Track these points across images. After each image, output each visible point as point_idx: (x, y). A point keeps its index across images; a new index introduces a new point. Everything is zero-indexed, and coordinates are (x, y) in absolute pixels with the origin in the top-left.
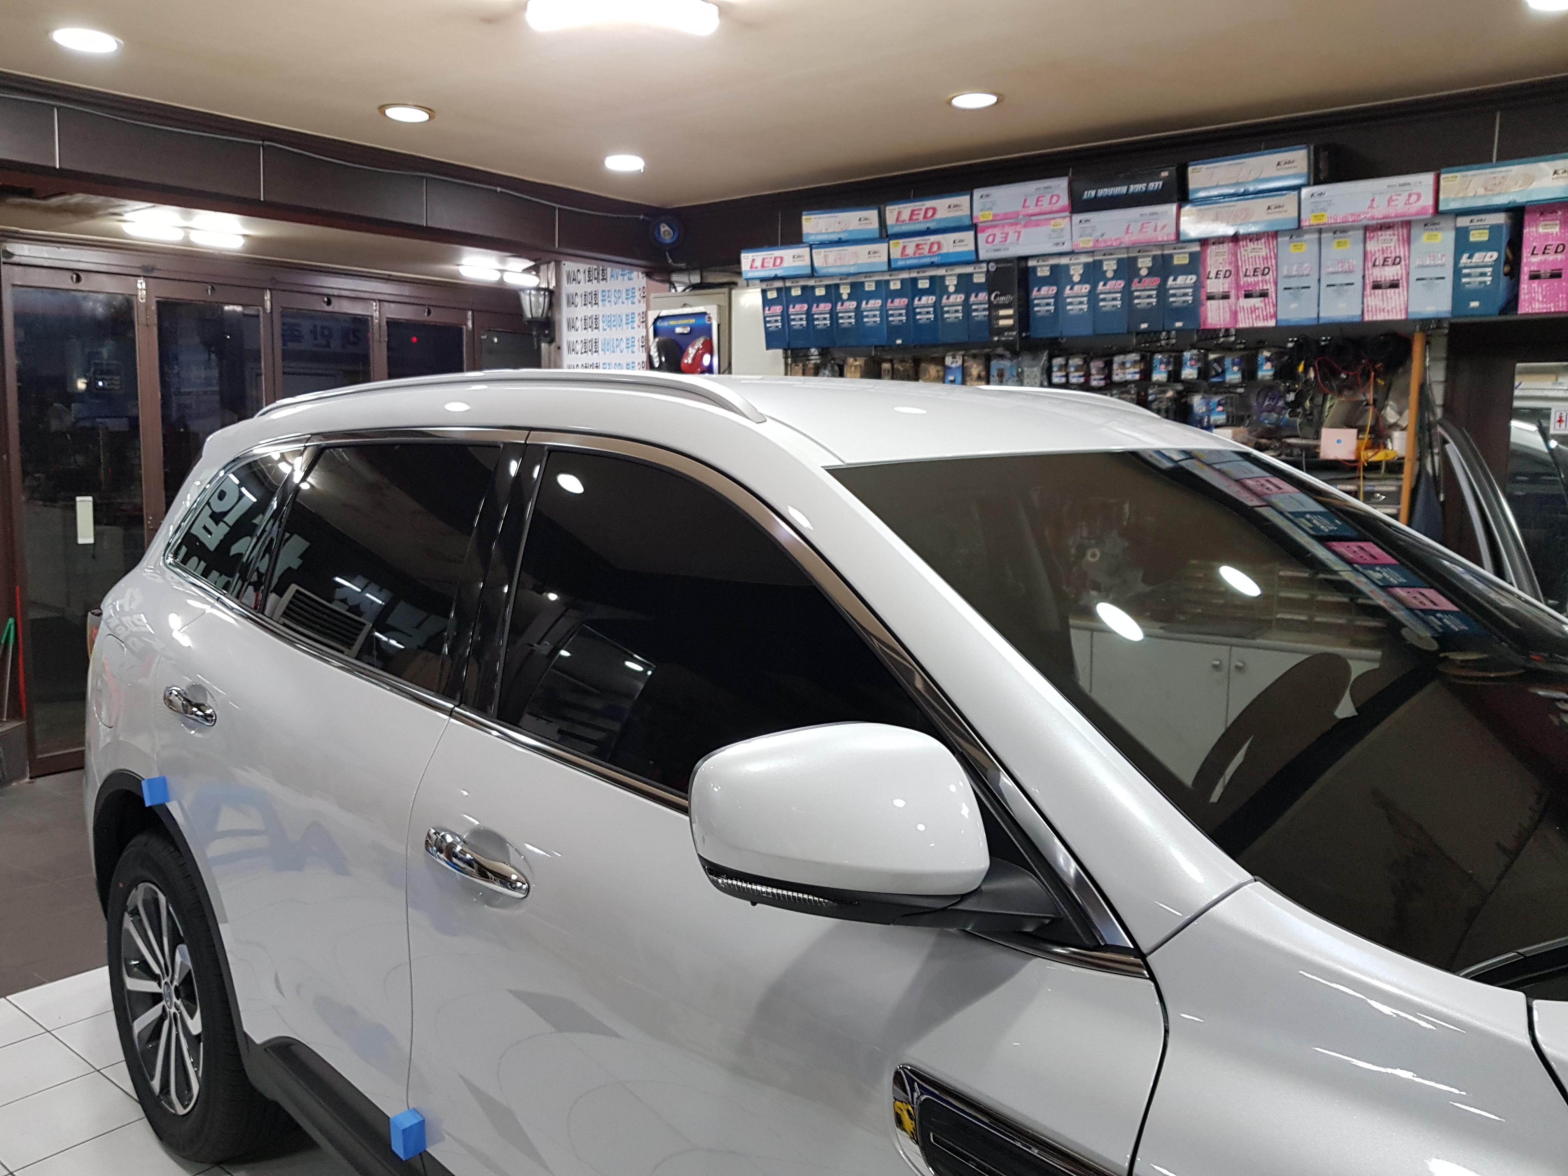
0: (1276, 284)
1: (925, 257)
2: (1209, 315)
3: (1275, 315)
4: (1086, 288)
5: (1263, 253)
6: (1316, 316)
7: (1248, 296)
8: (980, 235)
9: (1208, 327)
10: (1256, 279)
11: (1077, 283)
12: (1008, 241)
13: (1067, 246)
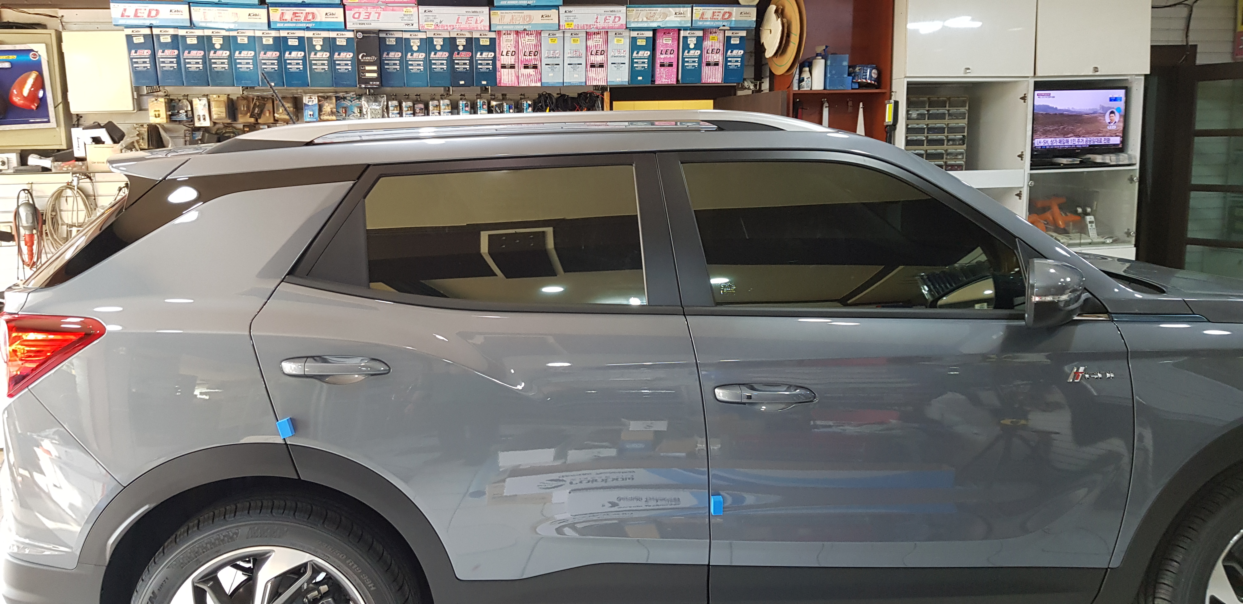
0: (542, 61)
1: (301, 23)
2: (502, 78)
3: (541, 80)
5: (535, 42)
6: (562, 81)
7: (526, 67)
8: (348, 12)
9: (502, 85)
10: (530, 57)
11: (416, 52)
12: (370, 19)
13: (415, 27)
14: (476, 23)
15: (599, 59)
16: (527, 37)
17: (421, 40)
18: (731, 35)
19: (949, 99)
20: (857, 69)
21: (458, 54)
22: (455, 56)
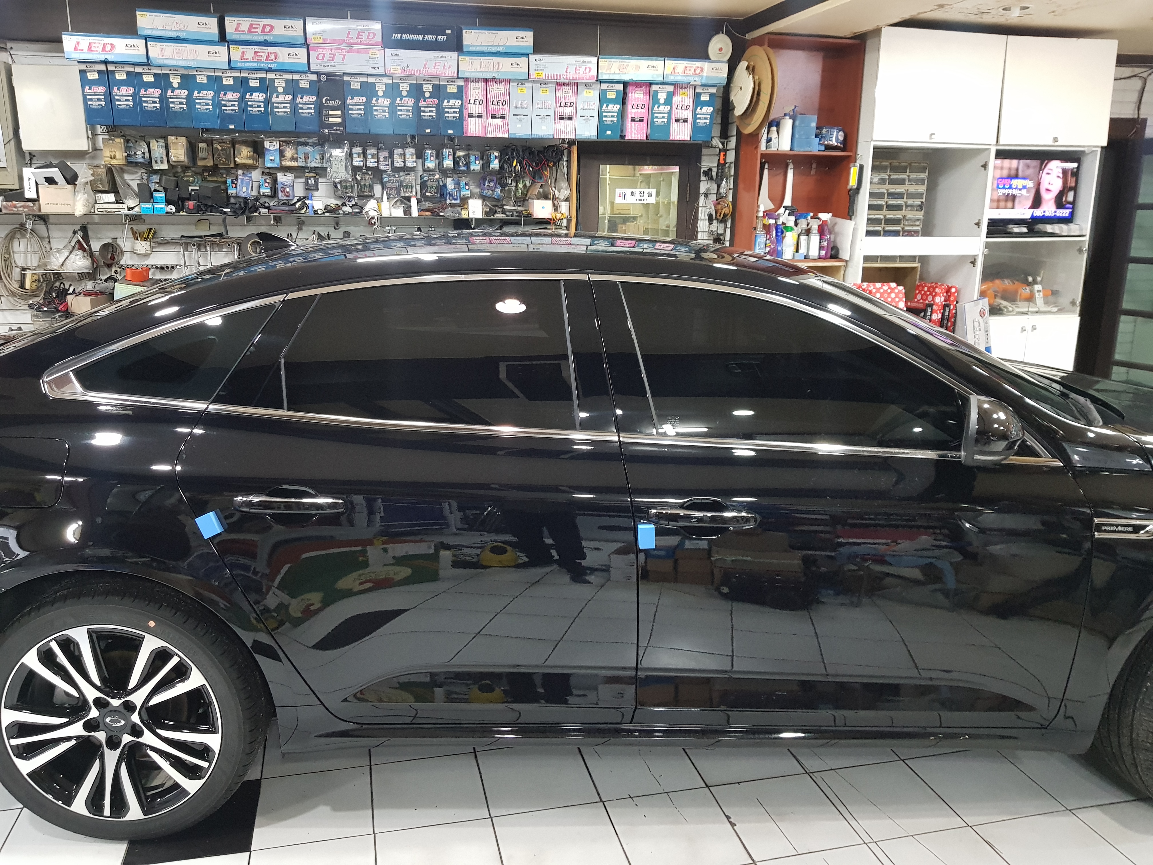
0: (509, 111)
1: (263, 62)
2: (469, 127)
3: (508, 131)
6: (530, 133)
7: (494, 117)
8: (311, 53)
9: (468, 135)
10: (498, 107)
11: (381, 97)
12: (335, 61)
13: (381, 71)
14: (444, 68)
15: (567, 111)
16: (496, 86)
18: (701, 91)
19: (910, 164)
20: (824, 131)
21: (425, 101)
22: (422, 103)
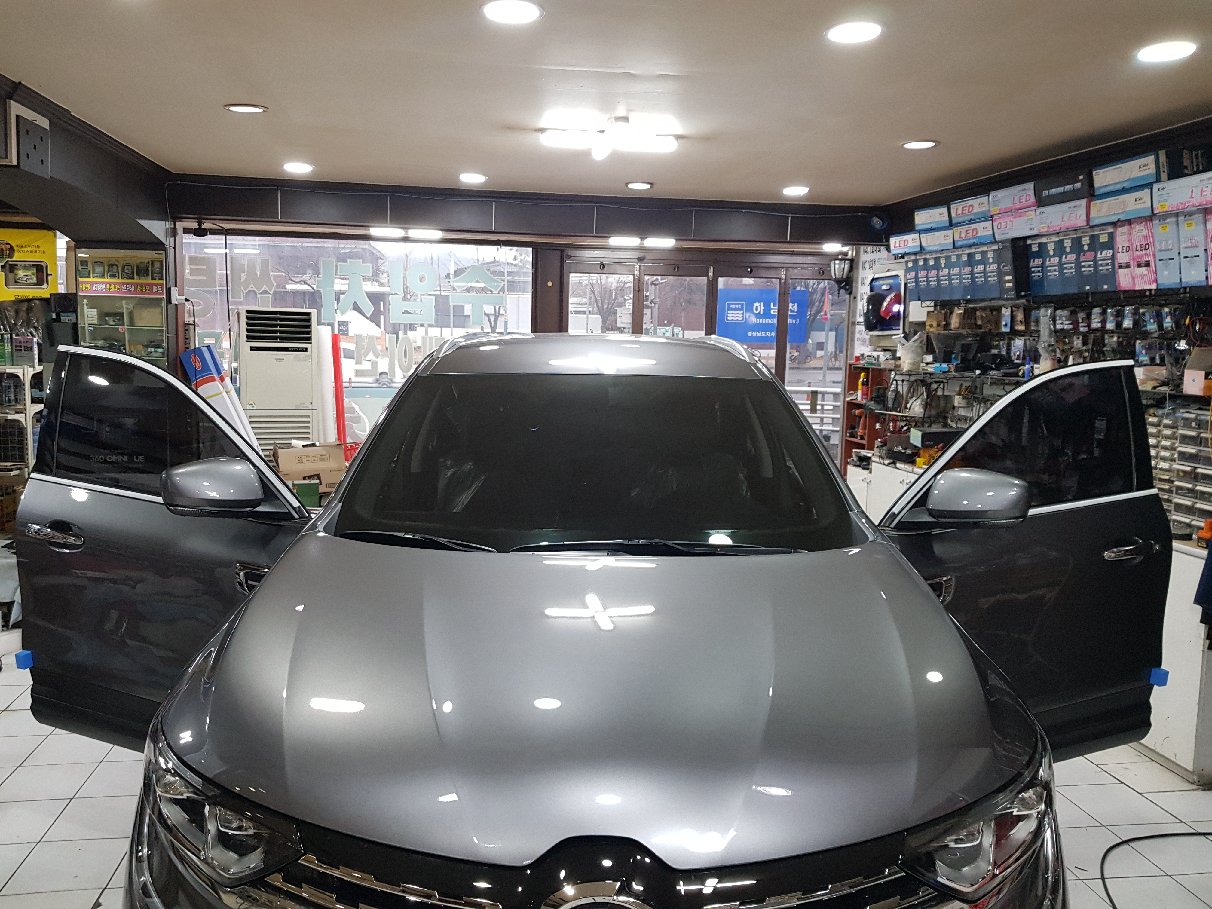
0: (1154, 256)
1: (971, 239)
2: (1121, 280)
3: (1156, 281)
4: (1056, 260)
5: (1144, 234)
6: (1179, 281)
7: (1139, 266)
8: (995, 224)
9: (1122, 289)
11: (1053, 256)
12: (1008, 228)
13: (1036, 231)
14: (1077, 219)
17: (1055, 242)
21: (1084, 255)
22: (1082, 258)
